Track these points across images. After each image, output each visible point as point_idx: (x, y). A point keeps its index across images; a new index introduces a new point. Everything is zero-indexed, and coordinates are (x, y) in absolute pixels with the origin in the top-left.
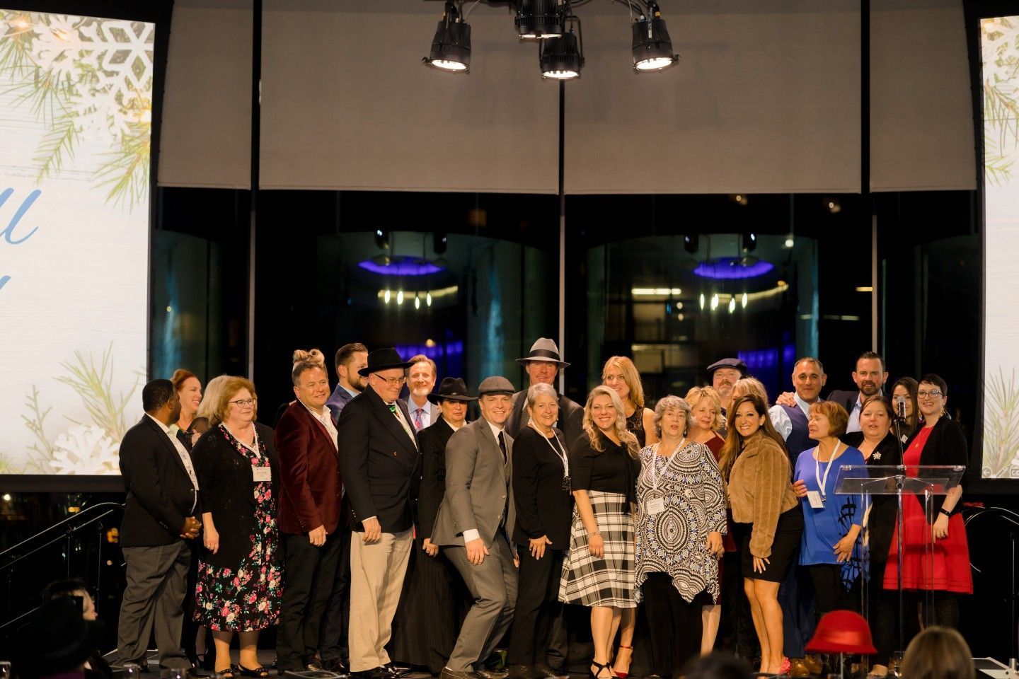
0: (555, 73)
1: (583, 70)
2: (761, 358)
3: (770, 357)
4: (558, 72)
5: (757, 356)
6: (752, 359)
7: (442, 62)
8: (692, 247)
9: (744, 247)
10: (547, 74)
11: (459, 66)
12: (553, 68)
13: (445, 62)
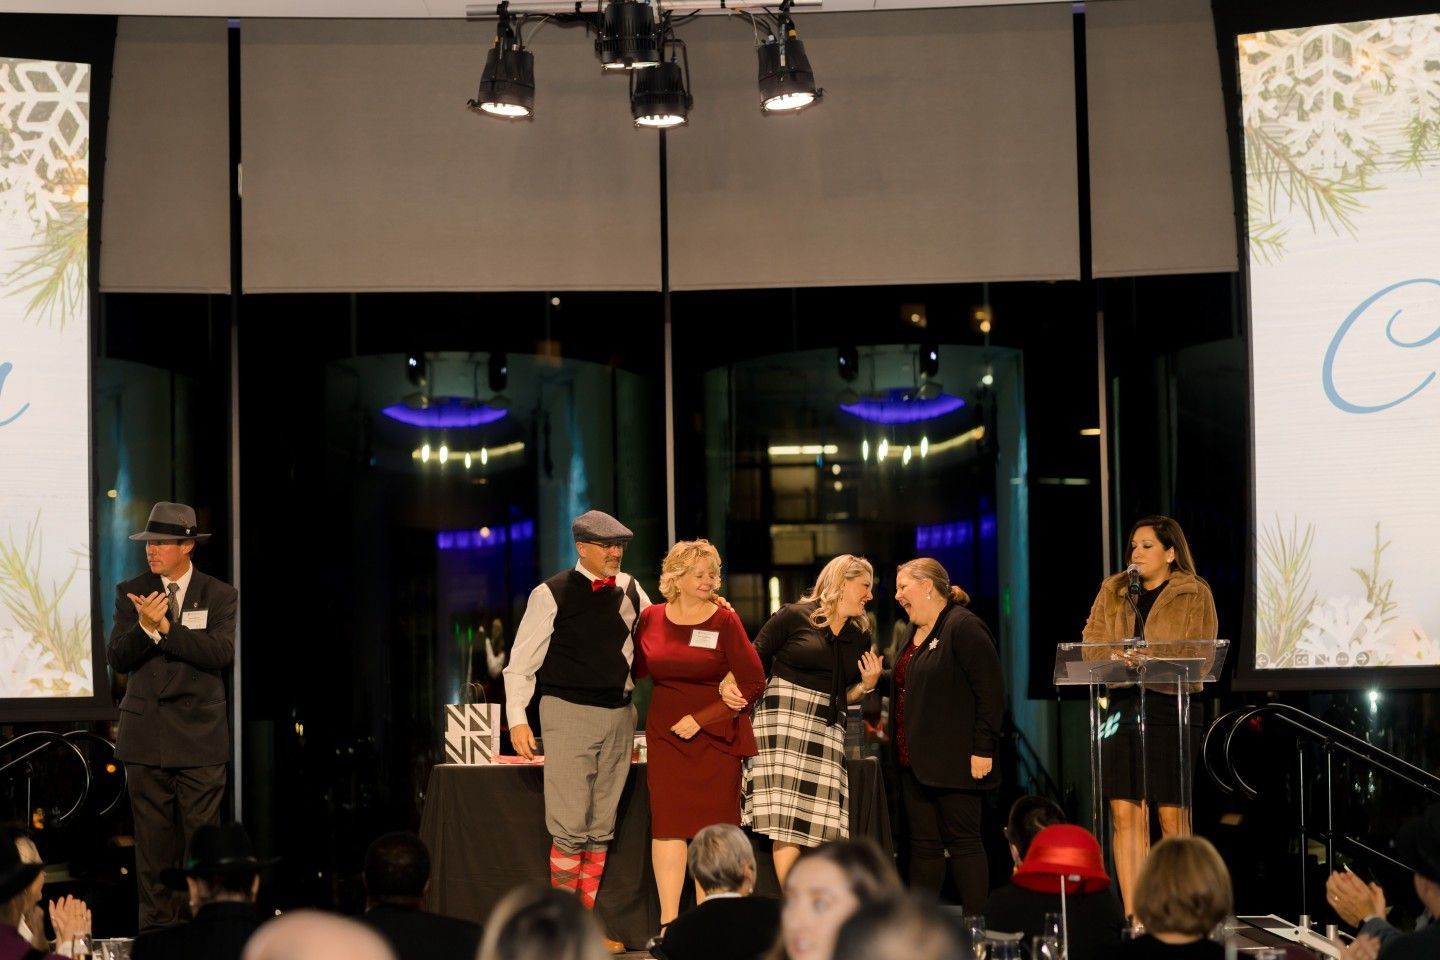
0: (652, 118)
1: (691, 114)
2: (949, 534)
3: (962, 532)
4: (657, 117)
5: (943, 532)
6: (937, 536)
7: (496, 106)
8: (849, 372)
9: (921, 372)
10: (642, 121)
11: (518, 111)
12: (651, 113)
13: (500, 105)
